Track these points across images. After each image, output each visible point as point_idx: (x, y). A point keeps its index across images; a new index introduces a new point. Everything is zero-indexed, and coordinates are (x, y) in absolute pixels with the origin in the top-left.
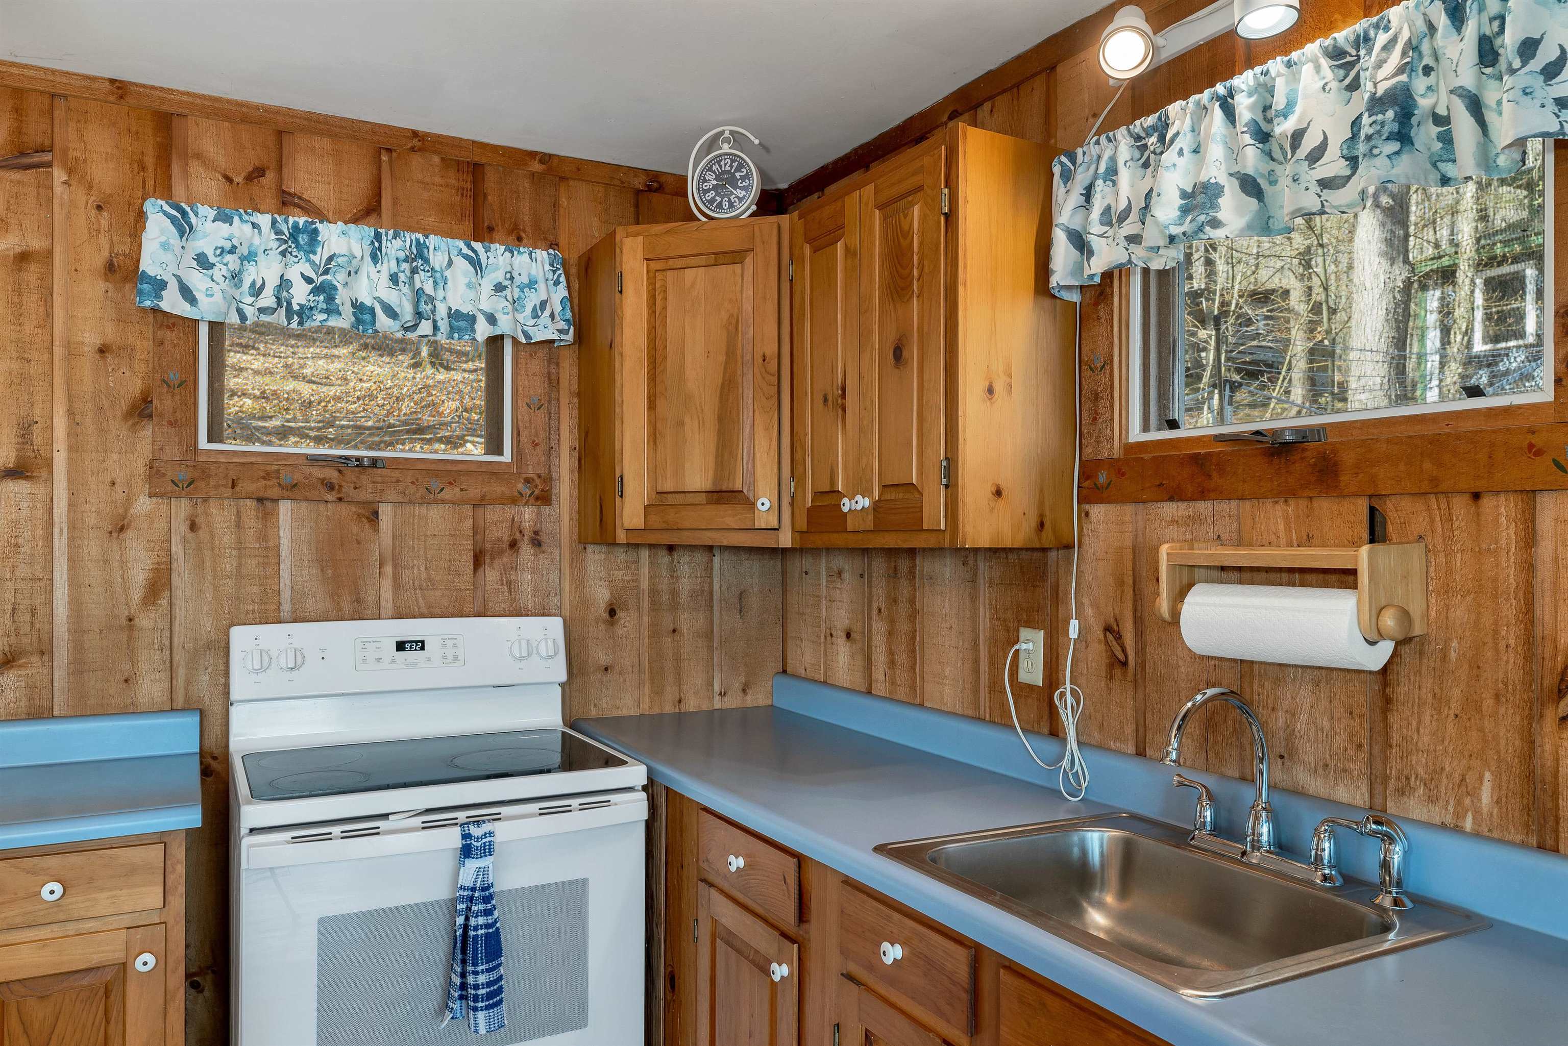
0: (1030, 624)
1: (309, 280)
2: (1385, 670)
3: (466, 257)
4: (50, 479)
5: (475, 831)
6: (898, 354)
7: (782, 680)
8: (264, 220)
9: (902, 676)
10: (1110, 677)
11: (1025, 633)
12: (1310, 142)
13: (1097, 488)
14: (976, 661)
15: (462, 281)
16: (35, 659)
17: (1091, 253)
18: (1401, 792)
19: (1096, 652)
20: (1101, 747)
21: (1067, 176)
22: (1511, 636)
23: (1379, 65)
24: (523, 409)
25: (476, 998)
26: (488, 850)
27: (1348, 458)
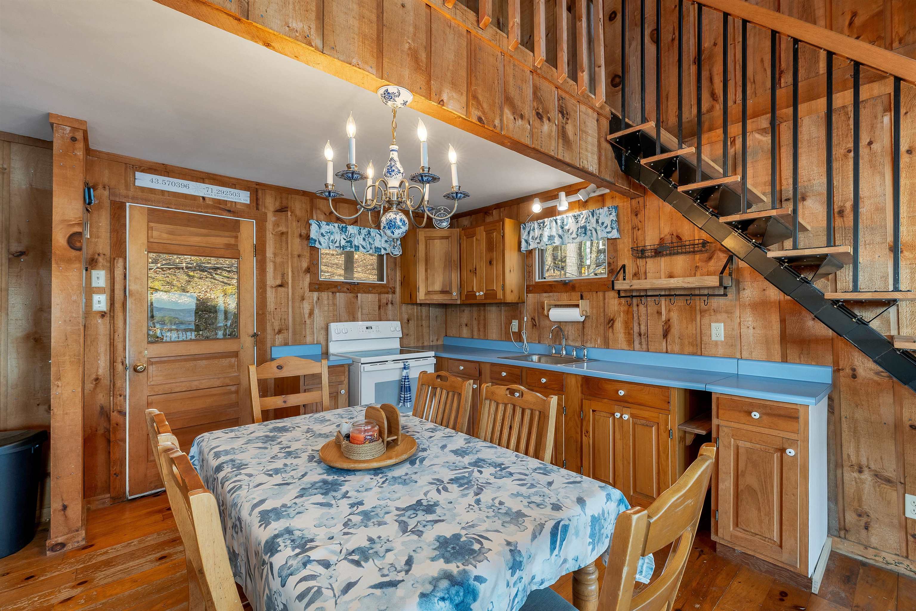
0: (515, 319)
1: (345, 239)
2: (583, 322)
3: (379, 234)
4: (288, 288)
5: (407, 364)
6: (490, 263)
7: (446, 337)
8: (336, 225)
9: (481, 333)
10: (533, 328)
11: (513, 321)
12: (570, 231)
13: (530, 291)
14: (501, 328)
15: (378, 240)
16: (285, 331)
17: (530, 245)
18: (586, 342)
19: (530, 324)
20: (531, 342)
21: (524, 229)
22: (602, 315)
23: (582, 221)
24: (389, 270)
25: (407, 400)
26: (408, 368)
27: (577, 285)
